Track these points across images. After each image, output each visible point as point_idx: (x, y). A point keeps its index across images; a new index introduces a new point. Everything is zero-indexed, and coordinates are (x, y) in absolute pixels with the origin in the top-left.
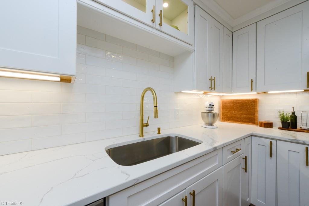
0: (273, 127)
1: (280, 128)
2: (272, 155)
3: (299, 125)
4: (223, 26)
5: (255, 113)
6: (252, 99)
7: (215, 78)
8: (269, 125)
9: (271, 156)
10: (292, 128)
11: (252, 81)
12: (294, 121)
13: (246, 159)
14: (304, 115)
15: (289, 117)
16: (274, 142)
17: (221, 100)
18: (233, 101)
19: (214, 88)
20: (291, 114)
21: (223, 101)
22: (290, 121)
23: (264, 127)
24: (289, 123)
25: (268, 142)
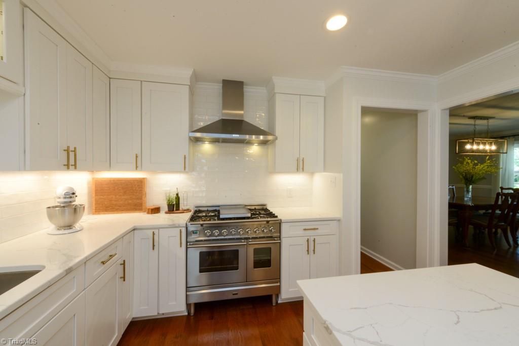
0: (161, 212)
1: (166, 213)
2: (155, 247)
3: (182, 207)
4: (93, 64)
5: (142, 197)
6: (139, 178)
7: (75, 148)
8: (156, 210)
9: (153, 249)
10: (176, 210)
11: (137, 157)
12: (177, 203)
13: (124, 264)
14: (185, 195)
15: (174, 198)
16: (156, 232)
17: (93, 179)
18: (114, 181)
19: (75, 165)
20: (175, 195)
21: (96, 181)
22: (174, 203)
23: (152, 213)
24: (174, 205)
25: (150, 233)
